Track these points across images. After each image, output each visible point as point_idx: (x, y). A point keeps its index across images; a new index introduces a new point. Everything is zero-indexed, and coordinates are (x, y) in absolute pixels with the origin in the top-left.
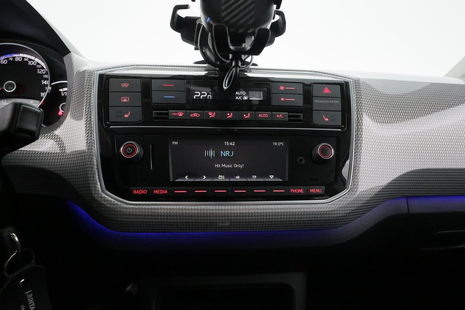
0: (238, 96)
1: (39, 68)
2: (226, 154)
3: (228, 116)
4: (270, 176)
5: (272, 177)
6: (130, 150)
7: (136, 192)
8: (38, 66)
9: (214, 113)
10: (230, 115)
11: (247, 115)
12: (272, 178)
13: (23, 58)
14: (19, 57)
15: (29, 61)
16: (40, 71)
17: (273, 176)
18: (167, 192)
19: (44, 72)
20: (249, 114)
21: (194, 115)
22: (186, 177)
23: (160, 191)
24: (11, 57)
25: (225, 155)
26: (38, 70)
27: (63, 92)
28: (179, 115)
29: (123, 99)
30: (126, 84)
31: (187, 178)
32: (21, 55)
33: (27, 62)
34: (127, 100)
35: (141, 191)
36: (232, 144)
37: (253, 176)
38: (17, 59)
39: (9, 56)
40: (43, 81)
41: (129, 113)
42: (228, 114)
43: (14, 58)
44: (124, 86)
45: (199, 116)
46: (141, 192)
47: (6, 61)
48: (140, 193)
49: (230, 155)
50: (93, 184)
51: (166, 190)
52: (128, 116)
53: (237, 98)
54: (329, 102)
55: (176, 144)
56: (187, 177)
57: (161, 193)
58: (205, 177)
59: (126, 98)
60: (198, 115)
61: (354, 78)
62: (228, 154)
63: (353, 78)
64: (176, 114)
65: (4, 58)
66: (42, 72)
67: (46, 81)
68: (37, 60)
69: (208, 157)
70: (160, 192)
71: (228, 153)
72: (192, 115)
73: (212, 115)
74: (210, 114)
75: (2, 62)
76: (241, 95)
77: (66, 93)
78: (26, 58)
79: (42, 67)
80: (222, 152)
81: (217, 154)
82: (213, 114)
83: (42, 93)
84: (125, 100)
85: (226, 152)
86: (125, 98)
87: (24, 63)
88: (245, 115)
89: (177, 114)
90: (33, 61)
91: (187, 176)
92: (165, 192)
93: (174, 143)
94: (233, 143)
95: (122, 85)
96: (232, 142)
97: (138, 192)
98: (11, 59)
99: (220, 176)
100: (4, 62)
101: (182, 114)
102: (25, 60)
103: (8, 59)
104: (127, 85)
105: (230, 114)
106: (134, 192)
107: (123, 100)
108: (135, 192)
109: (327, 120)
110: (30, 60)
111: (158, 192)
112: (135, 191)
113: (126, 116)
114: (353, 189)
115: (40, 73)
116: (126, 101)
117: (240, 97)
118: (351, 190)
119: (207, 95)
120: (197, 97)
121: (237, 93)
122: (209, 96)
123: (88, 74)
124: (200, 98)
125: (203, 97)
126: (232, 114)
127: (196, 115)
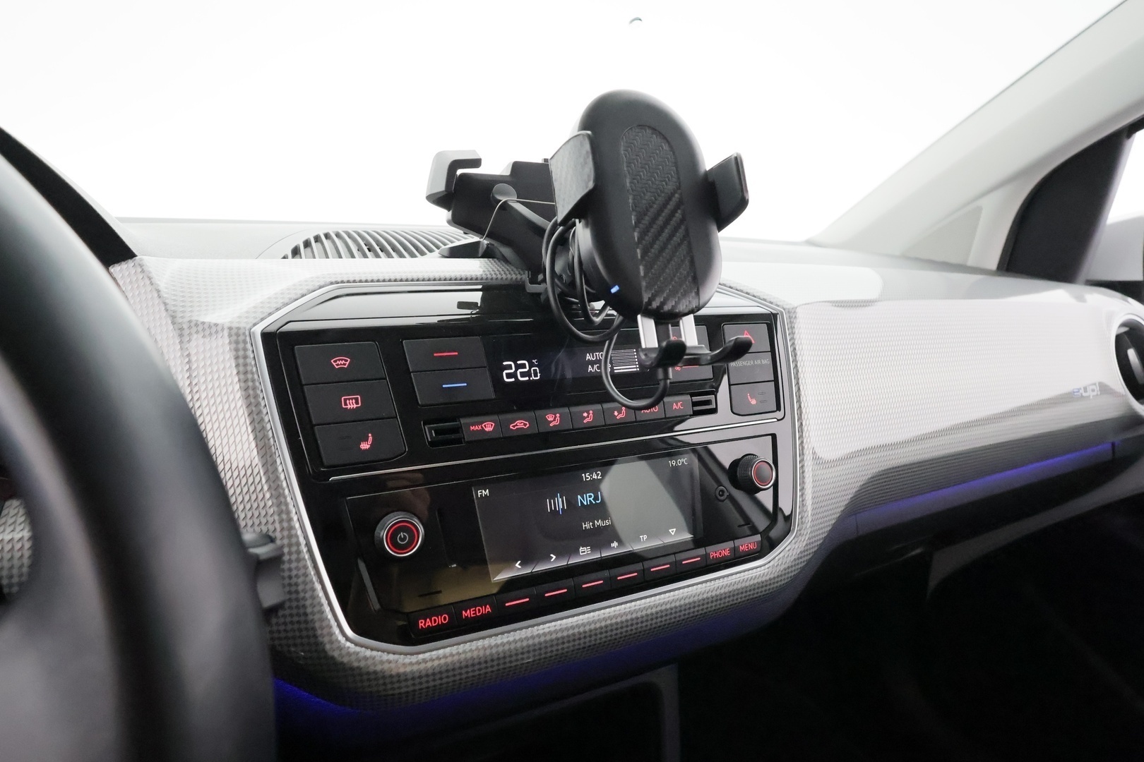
0: (592, 363)
2: (588, 499)
3: (585, 418)
4: (670, 531)
5: (673, 531)
6: (405, 537)
7: (425, 625)
9: (558, 415)
10: (588, 417)
11: (620, 412)
12: (673, 534)
17: (675, 530)
18: (489, 610)
20: (623, 408)
21: (516, 425)
22: (517, 565)
23: (475, 610)
25: (585, 504)
28: (487, 429)
29: (345, 400)
30: (342, 360)
31: (520, 567)
34: (357, 403)
35: (435, 620)
36: (596, 477)
37: (641, 537)
41: (370, 438)
42: (585, 415)
44: (337, 365)
45: (528, 425)
46: (435, 623)
48: (434, 625)
49: (595, 501)
50: (322, 628)
51: (488, 606)
52: (368, 447)
53: (590, 368)
54: (754, 363)
55: (486, 495)
56: (519, 565)
57: (478, 614)
58: (554, 557)
59: (352, 399)
60: (525, 425)
61: (787, 307)
62: (591, 499)
63: (785, 307)
64: (480, 427)
69: (555, 512)
70: (475, 613)
71: (590, 496)
72: (514, 426)
73: (554, 420)
74: (550, 418)
76: (596, 361)
80: (579, 497)
81: (571, 503)
82: (555, 417)
84: (352, 405)
85: (588, 495)
86: (349, 399)
88: (616, 413)
89: (482, 427)
91: (519, 562)
92: (487, 610)
93: (482, 492)
94: (598, 475)
95: (334, 364)
96: (596, 473)
97: (429, 623)
99: (581, 548)
101: (492, 425)
104: (347, 361)
105: (589, 414)
106: (420, 624)
107: (346, 404)
108: (422, 624)
109: (754, 402)
111: (472, 613)
112: (422, 622)
113: (365, 446)
114: (802, 532)
116: (355, 406)
117: (595, 366)
118: (798, 534)
119: (530, 368)
120: (509, 376)
121: (589, 357)
122: (535, 371)
123: (234, 338)
124: (516, 377)
125: (523, 375)
126: (591, 412)
127: (521, 426)
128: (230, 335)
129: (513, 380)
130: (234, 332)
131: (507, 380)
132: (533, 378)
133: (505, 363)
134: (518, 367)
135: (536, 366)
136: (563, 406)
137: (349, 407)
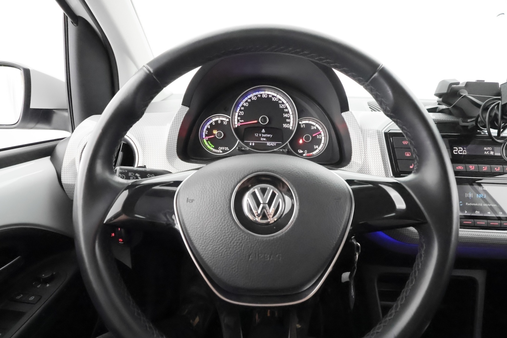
0: (486, 151)
1: (281, 104)
2: (481, 196)
8: (280, 102)
10: (485, 168)
11: (497, 168)
13: (268, 95)
14: (265, 94)
15: (273, 98)
16: (281, 106)
19: (284, 107)
20: (499, 167)
24: (259, 94)
26: (280, 105)
27: (302, 124)
29: (406, 153)
30: (406, 142)
32: (267, 92)
33: (271, 98)
34: (410, 155)
37: (500, 213)
38: (264, 96)
39: (257, 93)
40: (284, 114)
41: (413, 165)
42: (484, 168)
43: (261, 95)
47: (255, 98)
49: (484, 197)
53: (485, 153)
58: (466, 212)
60: (462, 168)
65: (254, 95)
66: (283, 107)
67: (286, 114)
68: (278, 96)
72: (458, 168)
73: (472, 168)
75: (253, 99)
76: (488, 151)
77: (304, 125)
78: (270, 95)
79: (283, 102)
82: (473, 167)
83: (284, 124)
84: (408, 155)
85: (481, 194)
87: (269, 99)
88: (496, 169)
90: (276, 97)
95: (403, 143)
98: (259, 96)
99: (476, 212)
100: (254, 99)
102: (270, 96)
103: (257, 96)
105: (485, 167)
107: (406, 155)
110: (273, 96)
113: (411, 167)
115: (281, 107)
117: (488, 152)
119: (463, 150)
120: (455, 152)
121: (485, 149)
122: (465, 151)
123: (378, 133)
124: (458, 153)
125: (460, 152)
126: (486, 167)
127: (460, 168)
128: (377, 133)
129: (457, 153)
130: (378, 132)
131: (454, 153)
132: (464, 153)
133: (454, 148)
134: (459, 149)
135: (465, 150)
136: (476, 164)
137: (407, 155)
